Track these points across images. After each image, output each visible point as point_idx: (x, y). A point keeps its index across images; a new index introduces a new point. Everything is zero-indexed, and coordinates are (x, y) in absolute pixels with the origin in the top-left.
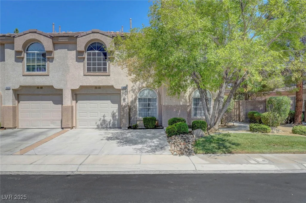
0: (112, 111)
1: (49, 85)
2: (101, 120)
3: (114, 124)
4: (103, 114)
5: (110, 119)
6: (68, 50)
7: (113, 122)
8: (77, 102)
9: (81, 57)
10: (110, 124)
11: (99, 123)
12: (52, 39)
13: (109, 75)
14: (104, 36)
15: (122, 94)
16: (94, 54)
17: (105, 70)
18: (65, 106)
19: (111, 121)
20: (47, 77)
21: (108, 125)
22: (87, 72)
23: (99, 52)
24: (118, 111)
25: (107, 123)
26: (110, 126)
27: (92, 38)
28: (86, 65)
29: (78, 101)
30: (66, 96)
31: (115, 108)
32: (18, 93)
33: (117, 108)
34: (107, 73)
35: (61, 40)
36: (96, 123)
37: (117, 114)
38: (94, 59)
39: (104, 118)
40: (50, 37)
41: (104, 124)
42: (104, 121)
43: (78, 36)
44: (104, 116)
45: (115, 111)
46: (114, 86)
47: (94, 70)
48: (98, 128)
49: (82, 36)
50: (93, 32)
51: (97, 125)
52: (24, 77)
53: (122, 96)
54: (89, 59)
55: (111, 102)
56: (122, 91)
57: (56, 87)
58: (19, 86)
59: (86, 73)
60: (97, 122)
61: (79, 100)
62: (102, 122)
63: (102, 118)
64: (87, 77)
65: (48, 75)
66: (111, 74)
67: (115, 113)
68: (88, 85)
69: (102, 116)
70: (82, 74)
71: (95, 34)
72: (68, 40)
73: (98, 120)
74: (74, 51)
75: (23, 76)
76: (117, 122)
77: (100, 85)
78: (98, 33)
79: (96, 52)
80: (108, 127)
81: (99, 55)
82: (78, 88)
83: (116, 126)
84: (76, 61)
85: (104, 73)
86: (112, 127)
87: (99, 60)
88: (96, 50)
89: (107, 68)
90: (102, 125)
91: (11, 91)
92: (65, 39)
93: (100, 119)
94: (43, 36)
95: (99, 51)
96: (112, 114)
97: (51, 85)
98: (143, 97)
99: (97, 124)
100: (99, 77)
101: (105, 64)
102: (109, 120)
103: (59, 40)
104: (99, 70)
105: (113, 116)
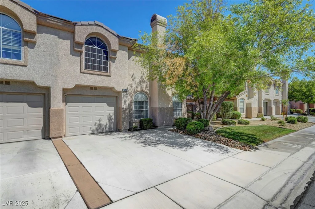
0: (108, 114)
1: (26, 79)
2: (97, 124)
3: (110, 128)
4: (98, 118)
5: (107, 123)
6: (58, 38)
7: (109, 125)
8: (66, 104)
9: (79, 50)
10: (106, 128)
11: (94, 128)
12: (37, 17)
13: (110, 76)
14: (108, 32)
15: (123, 96)
16: (94, 50)
17: (106, 69)
18: (55, 110)
19: (107, 125)
20: (23, 68)
21: (104, 129)
22: (85, 70)
23: (100, 49)
24: (114, 114)
25: (103, 127)
26: (106, 130)
27: (95, 31)
28: (84, 60)
29: (68, 104)
30: (55, 96)
31: (111, 110)
33: (114, 111)
34: (108, 73)
35: (50, 21)
36: (91, 128)
37: (113, 117)
38: (94, 56)
39: (100, 122)
40: (34, 12)
41: (100, 128)
42: (100, 125)
43: (77, 23)
44: (100, 120)
45: (111, 114)
46: (115, 88)
47: (94, 68)
48: (93, 133)
49: (82, 25)
50: (96, 25)
51: (91, 131)
53: (123, 99)
54: (87, 55)
55: (107, 105)
56: (123, 94)
57: (40, 82)
59: (83, 70)
60: (91, 126)
61: (69, 102)
62: (97, 127)
63: (98, 122)
64: (85, 74)
65: (26, 66)
66: (112, 75)
67: (111, 116)
68: (86, 84)
69: (98, 120)
70: (78, 70)
71: (98, 28)
72: (61, 24)
73: (93, 125)
74: (67, 41)
76: (113, 125)
77: (101, 85)
78: (102, 27)
79: (96, 48)
80: (105, 131)
81: (99, 52)
82: (73, 87)
83: (113, 129)
84: (71, 54)
85: (105, 72)
86: (108, 131)
87: (100, 57)
88: (96, 46)
89: (108, 68)
90: (97, 130)
92: (57, 22)
93: (96, 124)
94: (20, 8)
95: (99, 47)
96: (108, 117)
97: (31, 79)
98: (137, 100)
99: (92, 129)
100: (100, 76)
101: (106, 63)
102: (105, 124)
103: (47, 20)
104: (100, 69)
105: (109, 119)
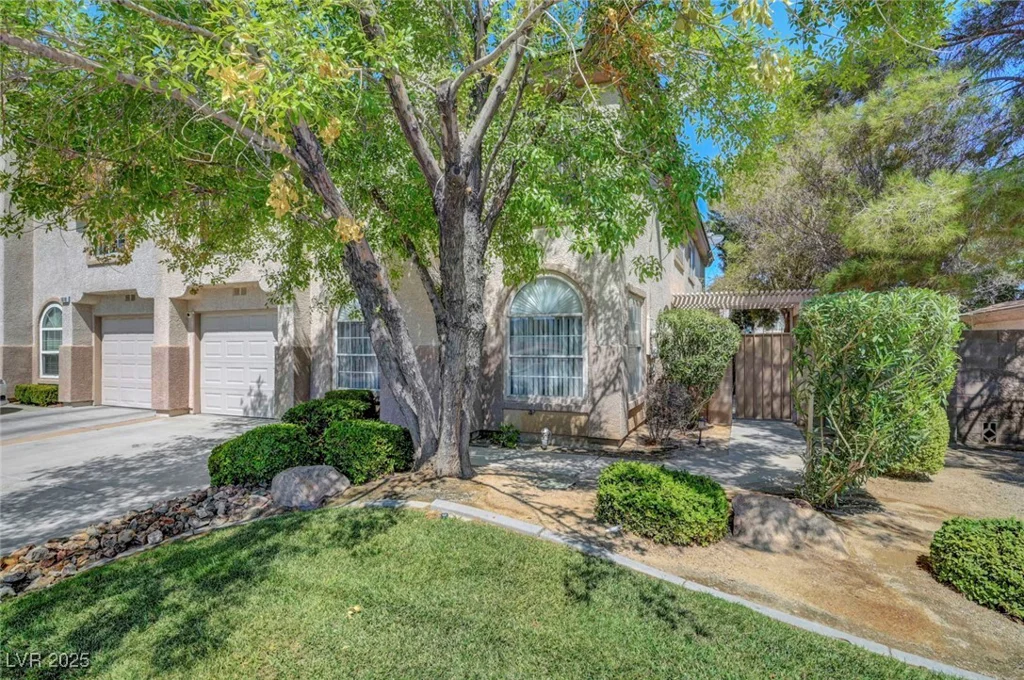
1: (129, 288)
2: (253, 393)
4: (256, 374)
8: (200, 337)
11: (247, 402)
15: (281, 308)
18: (157, 348)
29: (204, 334)
30: (159, 317)
32: (98, 314)
36: (242, 402)
39: (259, 386)
41: (260, 406)
42: (259, 395)
44: (259, 382)
46: (259, 285)
48: (245, 417)
51: (243, 409)
52: (91, 269)
53: (280, 317)
57: (142, 292)
58: (82, 295)
60: (243, 397)
61: (206, 331)
62: (254, 401)
63: (256, 387)
69: (256, 380)
73: (246, 394)
75: (89, 266)
82: (182, 293)
90: (254, 408)
91: (71, 306)
93: (251, 390)
97: (133, 287)
99: (244, 405)
102: (270, 395)
